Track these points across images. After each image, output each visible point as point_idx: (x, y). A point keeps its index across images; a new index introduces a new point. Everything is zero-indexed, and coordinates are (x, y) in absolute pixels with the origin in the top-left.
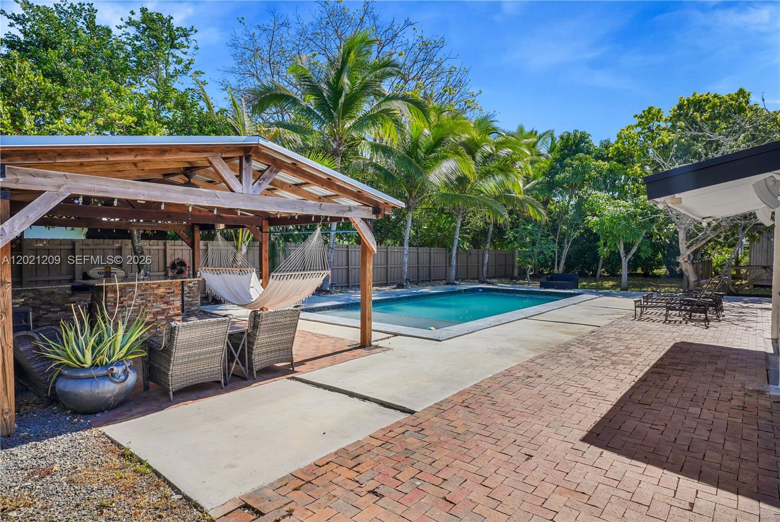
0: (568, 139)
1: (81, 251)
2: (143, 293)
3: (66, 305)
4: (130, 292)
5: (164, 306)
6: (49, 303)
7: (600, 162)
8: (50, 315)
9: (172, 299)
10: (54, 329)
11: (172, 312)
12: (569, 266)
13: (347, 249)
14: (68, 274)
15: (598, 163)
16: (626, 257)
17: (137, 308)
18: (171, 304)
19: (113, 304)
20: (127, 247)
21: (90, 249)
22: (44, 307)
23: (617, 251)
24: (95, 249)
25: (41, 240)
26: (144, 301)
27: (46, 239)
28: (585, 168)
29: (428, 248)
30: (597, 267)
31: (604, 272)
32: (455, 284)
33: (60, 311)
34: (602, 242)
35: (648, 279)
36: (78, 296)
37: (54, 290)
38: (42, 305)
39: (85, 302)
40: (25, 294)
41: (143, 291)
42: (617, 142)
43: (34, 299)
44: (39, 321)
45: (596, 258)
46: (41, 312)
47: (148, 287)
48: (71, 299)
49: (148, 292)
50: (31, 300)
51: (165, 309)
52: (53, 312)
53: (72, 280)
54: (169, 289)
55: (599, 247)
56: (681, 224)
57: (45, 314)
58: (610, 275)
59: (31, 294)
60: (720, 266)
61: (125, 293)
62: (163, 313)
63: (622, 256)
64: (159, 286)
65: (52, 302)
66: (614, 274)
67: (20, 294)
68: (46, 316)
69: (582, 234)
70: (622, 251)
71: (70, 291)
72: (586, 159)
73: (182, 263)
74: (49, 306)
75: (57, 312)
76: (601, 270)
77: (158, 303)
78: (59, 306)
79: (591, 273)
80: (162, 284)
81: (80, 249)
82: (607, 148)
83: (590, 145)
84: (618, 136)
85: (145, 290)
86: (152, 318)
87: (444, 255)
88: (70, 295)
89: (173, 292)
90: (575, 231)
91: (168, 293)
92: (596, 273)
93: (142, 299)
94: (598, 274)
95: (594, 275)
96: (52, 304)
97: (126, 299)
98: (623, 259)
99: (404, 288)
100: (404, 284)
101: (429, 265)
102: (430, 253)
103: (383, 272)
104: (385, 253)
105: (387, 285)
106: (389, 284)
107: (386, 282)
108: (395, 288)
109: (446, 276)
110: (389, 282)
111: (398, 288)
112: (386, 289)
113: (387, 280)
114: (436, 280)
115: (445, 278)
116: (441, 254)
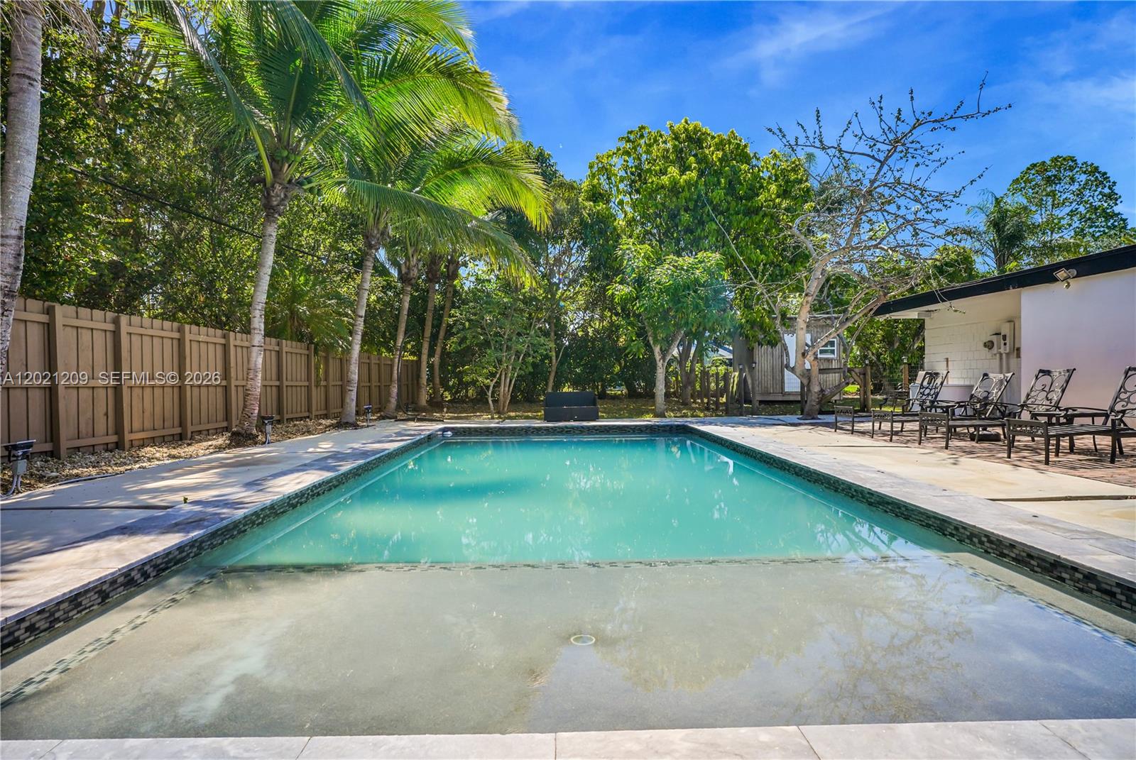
29: (277, 341)
32: (357, 425)
87: (304, 360)
98: (661, 363)
99: (255, 444)
100: (254, 431)
101: (277, 383)
102: (279, 353)
103: (170, 399)
104: (175, 342)
105: (181, 438)
106: (189, 435)
107: (178, 430)
108: (229, 446)
109: (309, 410)
110: (190, 429)
111: (238, 445)
112: (199, 450)
113: (182, 424)
114: (292, 419)
115: (307, 414)
116: (299, 356)
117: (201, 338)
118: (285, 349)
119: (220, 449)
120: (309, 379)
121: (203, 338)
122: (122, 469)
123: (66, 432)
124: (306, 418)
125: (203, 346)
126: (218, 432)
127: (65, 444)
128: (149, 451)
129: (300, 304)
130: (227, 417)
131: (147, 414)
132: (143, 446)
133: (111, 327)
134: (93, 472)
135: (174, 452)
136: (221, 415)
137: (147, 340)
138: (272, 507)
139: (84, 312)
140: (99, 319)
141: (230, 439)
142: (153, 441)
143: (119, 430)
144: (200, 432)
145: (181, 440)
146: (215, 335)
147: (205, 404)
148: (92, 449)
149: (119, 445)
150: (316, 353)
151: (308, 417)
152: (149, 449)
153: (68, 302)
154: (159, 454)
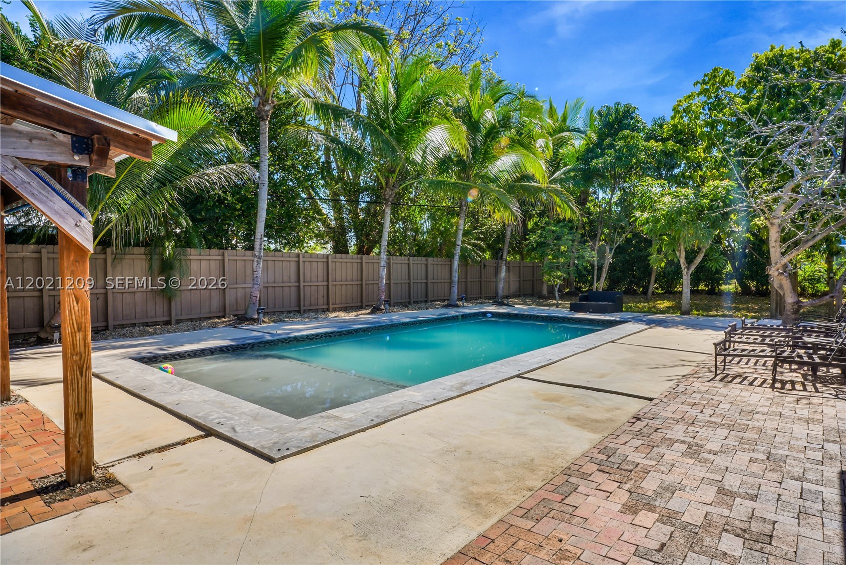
0: (608, 114)
7: (653, 143)
12: (613, 282)
13: (296, 259)
15: (649, 144)
16: (688, 268)
23: (676, 260)
28: (632, 150)
29: (424, 258)
30: (649, 282)
31: (657, 289)
32: (457, 306)
34: (655, 247)
35: (714, 297)
42: (673, 118)
45: (647, 271)
55: (651, 255)
56: (774, 217)
58: (666, 293)
60: (808, 280)
63: (683, 267)
66: (670, 292)
69: (628, 241)
70: (682, 261)
72: (633, 138)
76: (653, 286)
79: (641, 289)
82: (661, 126)
83: (638, 121)
84: (674, 109)
87: (447, 268)
90: (620, 235)
92: (648, 290)
94: (650, 290)
95: (645, 293)
98: (685, 272)
99: (380, 313)
100: (382, 307)
103: (355, 290)
104: (359, 264)
105: (361, 308)
107: (360, 304)
108: (368, 313)
111: (372, 313)
112: (355, 314)
113: (362, 301)
125: (376, 265)
131: (344, 296)
132: (341, 310)
133: (326, 260)
134: (300, 320)
135: (342, 315)
137: (344, 264)
141: (372, 310)
142: (346, 309)
143: (328, 303)
148: (317, 311)
149: (329, 310)
154: (335, 315)
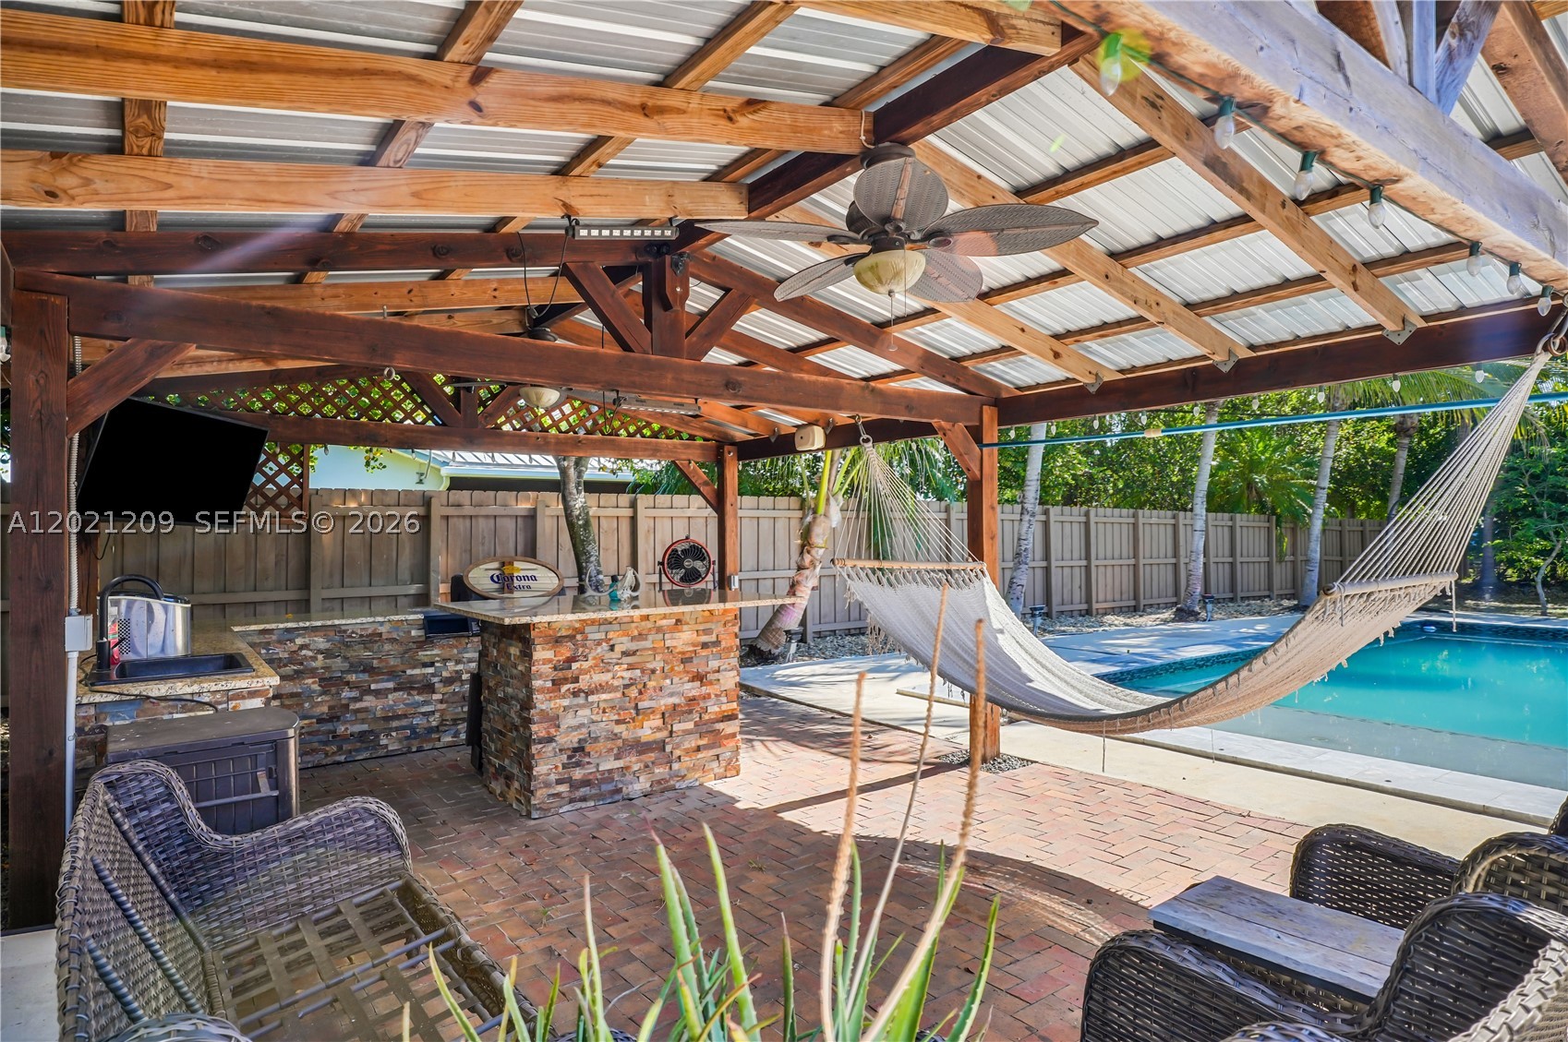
1: (444, 522)
2: (633, 646)
3: (409, 672)
4: (599, 643)
5: (693, 689)
6: (369, 669)
8: (369, 701)
9: (714, 664)
10: (372, 814)
11: (714, 709)
13: (1044, 518)
14: (413, 582)
17: (619, 695)
18: (711, 683)
19: (549, 684)
20: (548, 512)
21: (464, 517)
22: (352, 678)
24: (476, 516)
25: (353, 493)
26: (638, 672)
27: (365, 491)
29: (1227, 516)
33: (395, 690)
36: (442, 647)
37: (382, 629)
38: (348, 672)
39: (458, 662)
40: (307, 640)
41: (633, 639)
43: (328, 654)
44: (338, 718)
46: (346, 693)
47: (649, 624)
48: (424, 655)
49: (648, 644)
50: (320, 657)
51: (693, 699)
52: (377, 693)
53: (423, 599)
54: (707, 632)
57: (356, 700)
59: (321, 642)
61: (584, 646)
62: (690, 712)
64: (678, 621)
65: (375, 663)
67: (292, 641)
68: (358, 705)
71: (421, 633)
73: (697, 552)
74: (365, 677)
75: (387, 691)
77: (676, 680)
78: (392, 674)
80: (687, 618)
81: (442, 517)
85: (641, 637)
86: (659, 729)
87: (1263, 533)
88: (421, 644)
89: (717, 643)
91: (705, 645)
93: (631, 667)
96: (373, 668)
97: (586, 665)
99: (1197, 620)
100: (1197, 609)
101: (1230, 560)
102: (1232, 529)
103: (1127, 575)
104: (1131, 526)
105: (1135, 610)
106: (1142, 607)
107: (1133, 603)
108: (1173, 620)
109: (1270, 588)
110: (1143, 602)
111: (1180, 620)
112: (1147, 621)
113: (1136, 597)
114: (1248, 598)
115: (1267, 593)
116: (1257, 530)
117: (1154, 520)
118: (1239, 523)
119: (1165, 622)
120: (1269, 555)
121: (1154, 521)
122: (1091, 630)
123: (1056, 599)
124: (1265, 597)
125: (1155, 527)
126: (1167, 606)
127: (1055, 608)
128: (1109, 618)
129: (1256, 474)
130: (1176, 593)
131: (1109, 588)
132: (1106, 614)
133: (1083, 519)
134: (1073, 630)
135: (1128, 621)
136: (1171, 591)
137: (1109, 526)
138: (1181, 663)
139: (1067, 509)
140: (1075, 513)
141: (1175, 613)
142: (1113, 611)
143: (1089, 601)
144: (1151, 606)
145: (1135, 611)
146: (1165, 516)
147: (1157, 579)
148: (1071, 614)
149: (1088, 612)
150: (1278, 524)
151: (1269, 596)
152: (1109, 617)
153: (1057, 504)
154: (1117, 621)
